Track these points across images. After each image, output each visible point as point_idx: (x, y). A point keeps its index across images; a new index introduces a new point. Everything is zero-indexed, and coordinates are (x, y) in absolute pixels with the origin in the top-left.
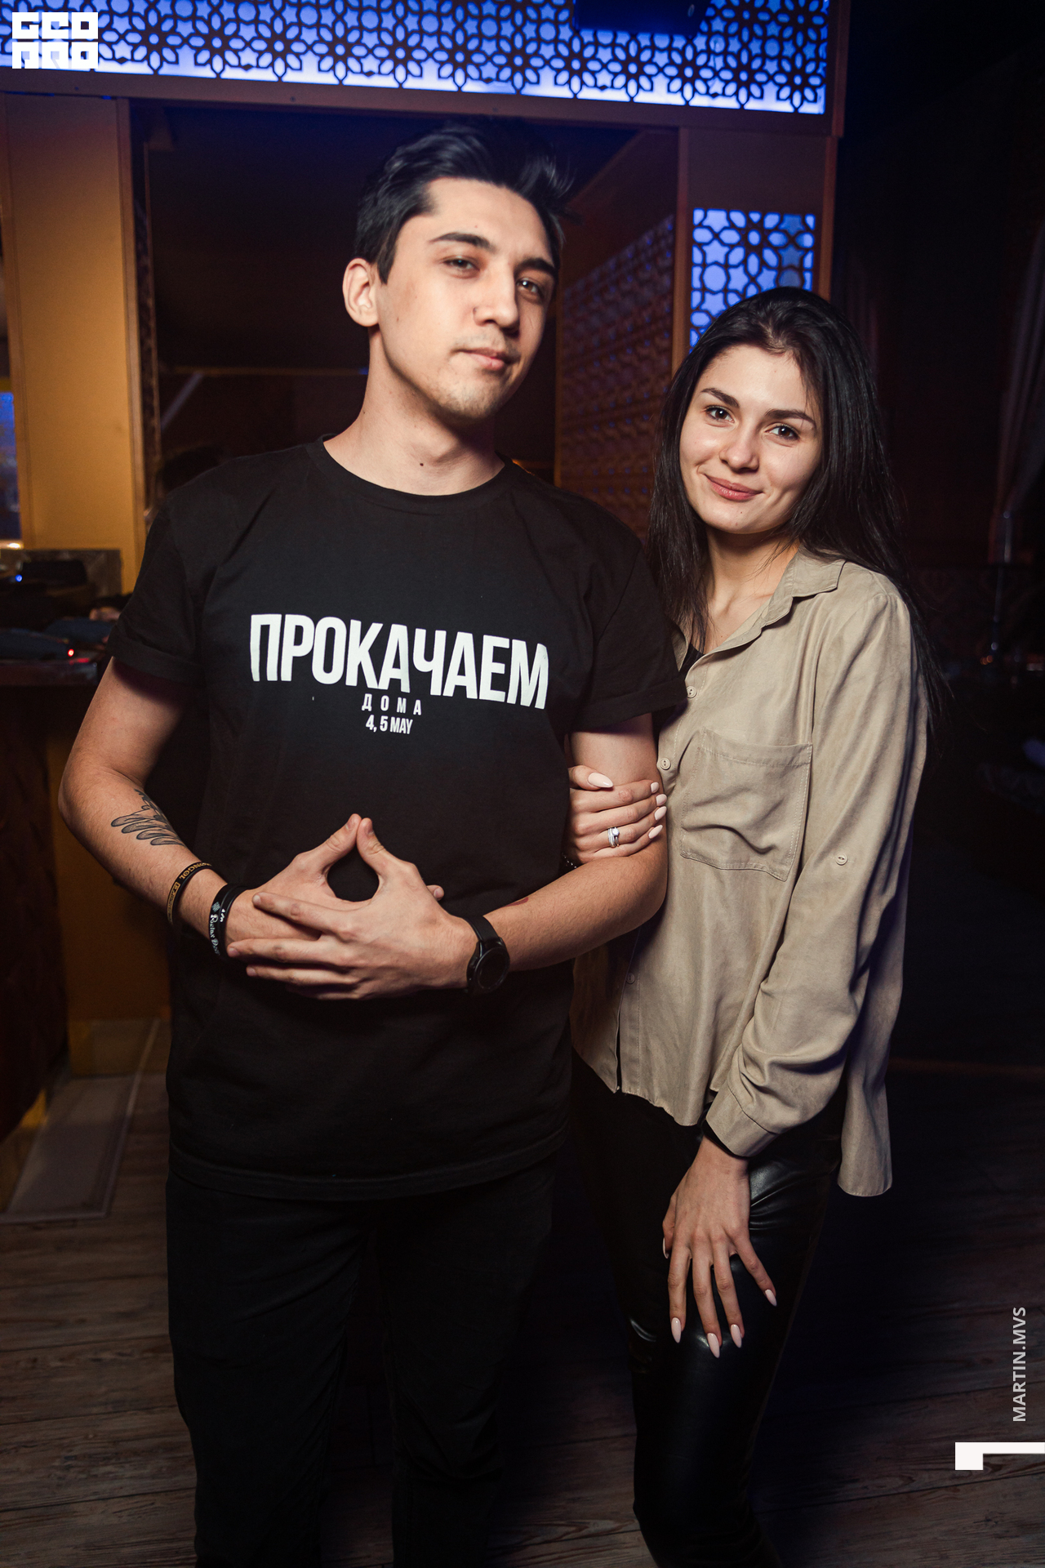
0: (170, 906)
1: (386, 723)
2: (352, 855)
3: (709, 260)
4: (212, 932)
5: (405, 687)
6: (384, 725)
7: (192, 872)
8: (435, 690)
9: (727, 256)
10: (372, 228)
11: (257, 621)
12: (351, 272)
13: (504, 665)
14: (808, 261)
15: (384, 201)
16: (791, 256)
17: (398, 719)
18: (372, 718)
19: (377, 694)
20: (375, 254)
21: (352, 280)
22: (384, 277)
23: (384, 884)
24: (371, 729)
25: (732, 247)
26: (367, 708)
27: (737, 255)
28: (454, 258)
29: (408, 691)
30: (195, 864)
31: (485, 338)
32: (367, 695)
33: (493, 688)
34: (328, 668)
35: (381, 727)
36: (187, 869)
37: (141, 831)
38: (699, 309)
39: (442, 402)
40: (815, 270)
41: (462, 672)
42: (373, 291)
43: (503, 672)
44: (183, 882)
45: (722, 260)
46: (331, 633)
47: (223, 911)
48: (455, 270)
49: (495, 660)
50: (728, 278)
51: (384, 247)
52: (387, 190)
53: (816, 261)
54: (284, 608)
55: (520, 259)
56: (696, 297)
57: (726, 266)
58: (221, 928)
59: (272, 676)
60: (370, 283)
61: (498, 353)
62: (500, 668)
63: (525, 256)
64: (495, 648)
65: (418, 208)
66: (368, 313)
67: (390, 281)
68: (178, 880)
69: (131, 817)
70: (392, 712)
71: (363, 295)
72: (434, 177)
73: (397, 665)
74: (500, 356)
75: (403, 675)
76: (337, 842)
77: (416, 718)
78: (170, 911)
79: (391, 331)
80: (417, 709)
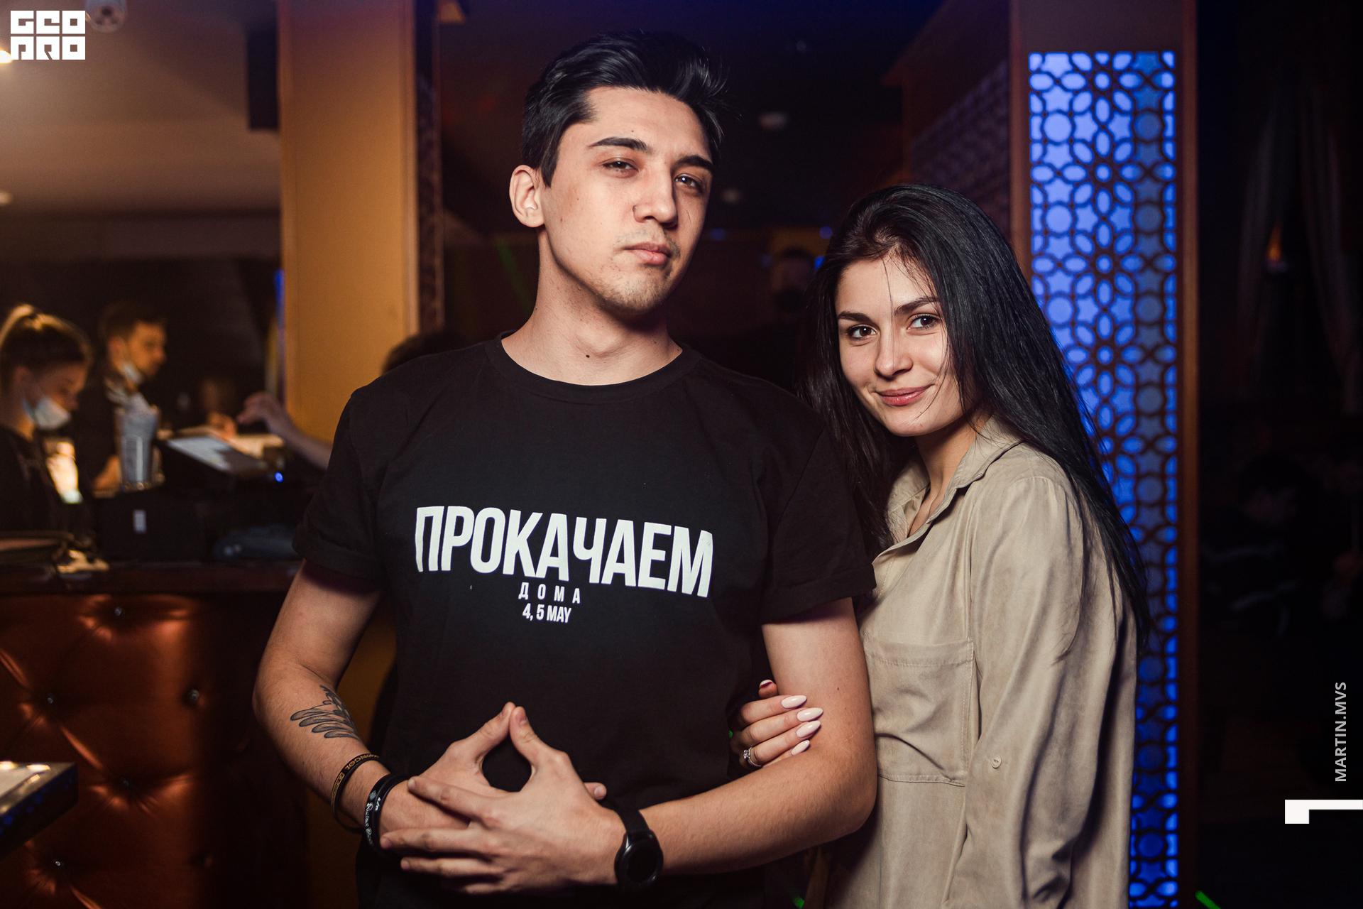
0: (334, 797)
1: (542, 611)
2: (506, 744)
3: (1050, 107)
4: (367, 820)
5: (564, 575)
6: (540, 614)
7: (358, 762)
8: (594, 578)
9: (1071, 103)
10: (535, 134)
11: (422, 513)
12: (516, 176)
13: (664, 552)
14: (1169, 103)
15: (546, 110)
16: (1148, 97)
17: (556, 608)
18: (529, 606)
19: (534, 583)
20: (540, 159)
21: (517, 185)
22: (547, 181)
23: (536, 773)
24: (528, 617)
25: (1076, 92)
26: (524, 596)
27: (1084, 101)
28: (612, 161)
29: (567, 579)
30: (362, 755)
31: (645, 233)
32: (524, 584)
33: (652, 575)
34: (486, 557)
35: (538, 615)
36: (353, 760)
37: (317, 725)
38: (1041, 163)
39: (607, 296)
40: (1178, 112)
41: (621, 559)
42: (537, 195)
43: (663, 559)
44: (348, 772)
45: (1065, 107)
46: (490, 523)
47: (379, 799)
48: (614, 171)
49: (655, 547)
50: (1074, 127)
51: (547, 152)
52: (549, 100)
53: (1178, 101)
54: (446, 501)
55: (677, 159)
56: (1036, 151)
57: (1071, 114)
58: (376, 817)
59: (433, 567)
60: (535, 187)
61: (659, 247)
62: (660, 555)
63: (681, 155)
64: (656, 535)
65: (579, 115)
66: (534, 215)
67: (552, 184)
68: (344, 771)
69: (310, 711)
70: (549, 601)
71: (528, 199)
72: (593, 86)
73: (555, 553)
74: (660, 250)
75: (562, 563)
76: (490, 731)
77: (574, 606)
78: (333, 802)
79: (556, 230)
80: (577, 598)
